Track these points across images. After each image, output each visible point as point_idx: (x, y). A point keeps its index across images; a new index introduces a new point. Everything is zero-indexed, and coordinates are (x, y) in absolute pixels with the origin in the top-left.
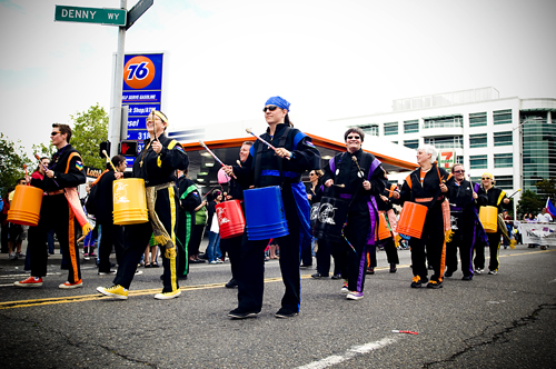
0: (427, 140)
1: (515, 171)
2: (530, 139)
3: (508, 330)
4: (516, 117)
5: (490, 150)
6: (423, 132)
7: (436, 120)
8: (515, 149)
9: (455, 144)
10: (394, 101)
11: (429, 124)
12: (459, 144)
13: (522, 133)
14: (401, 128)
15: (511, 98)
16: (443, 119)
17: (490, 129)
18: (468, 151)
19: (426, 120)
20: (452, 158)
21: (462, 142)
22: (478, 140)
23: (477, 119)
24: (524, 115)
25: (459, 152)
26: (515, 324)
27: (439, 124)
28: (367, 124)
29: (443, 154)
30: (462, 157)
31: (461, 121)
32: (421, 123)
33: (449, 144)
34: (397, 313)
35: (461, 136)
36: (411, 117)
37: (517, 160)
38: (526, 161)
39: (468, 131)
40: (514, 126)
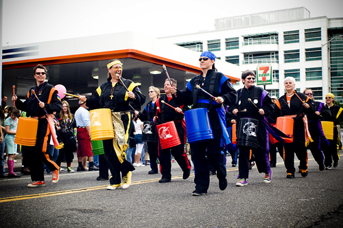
0: (246, 55)
1: (324, 83)
2: (337, 54)
3: (316, 224)
4: (324, 34)
5: (302, 64)
6: (244, 48)
7: (254, 37)
8: (324, 63)
9: (271, 59)
10: (216, 20)
11: (248, 42)
12: (275, 59)
13: (330, 49)
14: (223, 45)
15: (321, 18)
16: (260, 36)
17: (302, 45)
18: (283, 66)
19: (246, 38)
20: (269, 72)
21: (277, 57)
22: (292, 56)
23: (291, 36)
24: (331, 32)
25: (275, 67)
26: (322, 218)
27: (257, 41)
28: (192, 42)
29: (261, 69)
30: (277, 71)
31: (277, 38)
32: (241, 40)
33: (266, 60)
34: (219, 213)
35: (277, 52)
36: (231, 34)
37: (326, 73)
38: (333, 74)
39: (282, 47)
40: (323, 43)
